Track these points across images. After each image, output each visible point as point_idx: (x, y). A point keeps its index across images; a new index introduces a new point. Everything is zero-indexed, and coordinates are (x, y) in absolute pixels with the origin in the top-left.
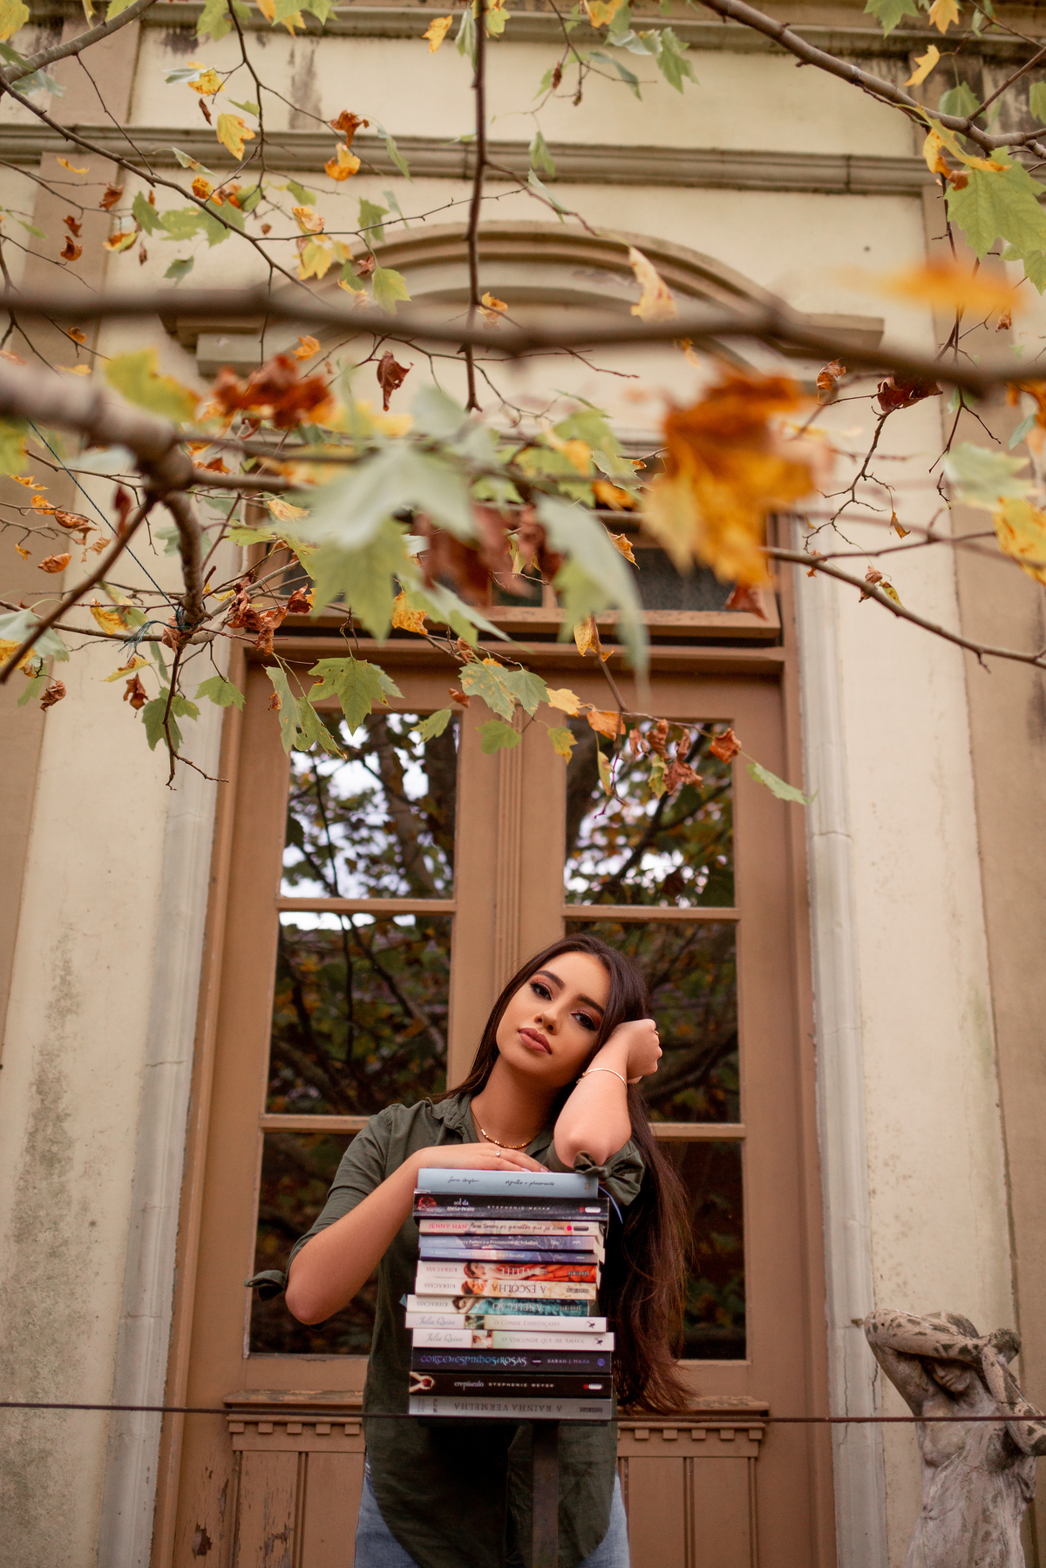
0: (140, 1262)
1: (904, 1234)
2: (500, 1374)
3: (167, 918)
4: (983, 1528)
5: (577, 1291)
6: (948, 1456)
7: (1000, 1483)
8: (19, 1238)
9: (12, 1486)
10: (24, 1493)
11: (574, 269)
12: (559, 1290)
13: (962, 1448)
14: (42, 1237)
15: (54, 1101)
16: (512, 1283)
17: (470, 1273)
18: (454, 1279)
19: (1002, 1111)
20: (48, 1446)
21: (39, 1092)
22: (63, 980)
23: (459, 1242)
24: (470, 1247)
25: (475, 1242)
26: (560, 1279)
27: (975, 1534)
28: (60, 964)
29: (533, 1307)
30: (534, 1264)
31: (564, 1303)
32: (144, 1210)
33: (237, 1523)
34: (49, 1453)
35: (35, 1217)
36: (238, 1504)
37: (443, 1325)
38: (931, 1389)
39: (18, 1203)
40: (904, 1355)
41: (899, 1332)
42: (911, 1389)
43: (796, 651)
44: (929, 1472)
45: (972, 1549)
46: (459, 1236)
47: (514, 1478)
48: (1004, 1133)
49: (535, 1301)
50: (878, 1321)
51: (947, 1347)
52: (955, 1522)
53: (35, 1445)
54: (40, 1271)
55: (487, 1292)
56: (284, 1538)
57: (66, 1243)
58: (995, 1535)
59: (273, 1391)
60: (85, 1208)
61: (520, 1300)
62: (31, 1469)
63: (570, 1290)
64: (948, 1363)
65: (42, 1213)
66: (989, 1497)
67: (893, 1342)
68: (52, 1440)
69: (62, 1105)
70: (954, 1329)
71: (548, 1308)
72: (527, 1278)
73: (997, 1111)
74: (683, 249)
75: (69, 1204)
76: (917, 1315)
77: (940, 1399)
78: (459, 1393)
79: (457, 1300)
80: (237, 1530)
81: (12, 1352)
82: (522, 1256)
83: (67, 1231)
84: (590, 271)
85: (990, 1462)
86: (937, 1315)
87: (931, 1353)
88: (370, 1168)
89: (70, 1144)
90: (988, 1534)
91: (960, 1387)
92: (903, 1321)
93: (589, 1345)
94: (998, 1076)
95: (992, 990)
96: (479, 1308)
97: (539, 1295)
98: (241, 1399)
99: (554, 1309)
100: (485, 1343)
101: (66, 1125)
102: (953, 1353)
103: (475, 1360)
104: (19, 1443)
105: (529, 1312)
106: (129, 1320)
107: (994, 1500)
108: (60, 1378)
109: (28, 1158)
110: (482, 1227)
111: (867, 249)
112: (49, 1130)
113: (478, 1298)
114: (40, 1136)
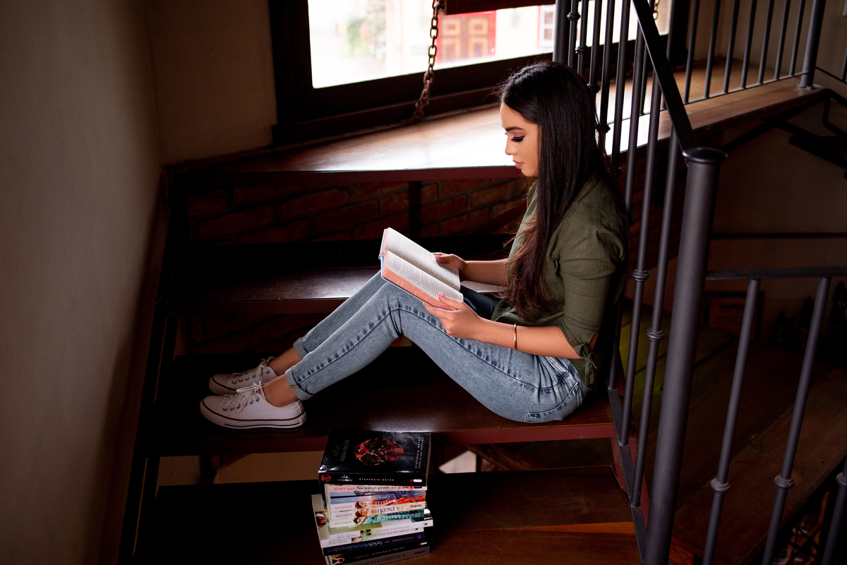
5: (415, 506)
12: (407, 507)
16: (382, 508)
17: (359, 507)
26: (406, 502)
49: (396, 514)
55: (368, 514)
61: (389, 515)
63: (412, 506)
71: (404, 516)
72: (389, 504)
78: (357, 560)
103: (356, 546)
113: (366, 517)
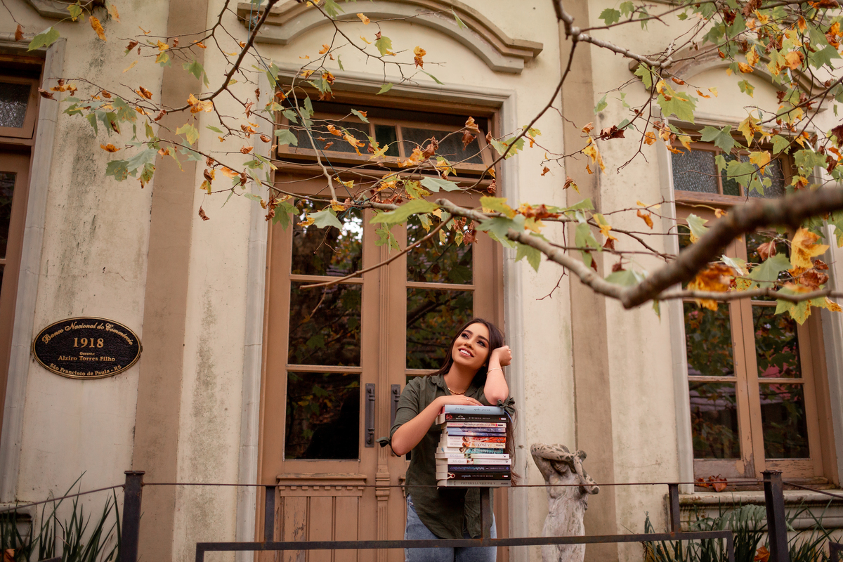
0: (248, 424)
1: (537, 414)
2: (476, 473)
3: (251, 284)
4: (572, 519)
5: (501, 446)
6: (560, 495)
7: (578, 503)
8: (196, 415)
9: (199, 512)
10: (204, 514)
11: (416, 8)
12: (494, 445)
13: (565, 492)
14: (205, 415)
15: (207, 360)
16: (478, 443)
17: (464, 440)
18: (460, 442)
19: (574, 368)
20: (213, 496)
21: (201, 356)
22: (208, 309)
23: (460, 430)
24: (464, 431)
25: (466, 430)
26: (494, 442)
27: (570, 521)
28: (207, 302)
29: (485, 451)
30: (485, 437)
31: (495, 449)
32: (248, 404)
33: (284, 524)
34: (214, 499)
35: (202, 407)
36: (284, 517)
37: (457, 457)
38: (553, 471)
39: (194, 401)
40: (545, 459)
41: (544, 451)
42: (546, 471)
43: (502, 182)
44: (552, 500)
45: (568, 526)
46: (460, 427)
47: (466, 506)
48: (574, 377)
49: (486, 449)
50: (537, 447)
51: (561, 457)
52: (562, 517)
53: (208, 496)
54: (205, 428)
55: (470, 446)
56: (302, 529)
57: (215, 417)
58: (576, 522)
59: (296, 474)
60: (222, 403)
61: (481, 449)
62: (207, 505)
63: (496, 445)
64: (559, 462)
65: (205, 405)
66: (575, 508)
67: (542, 455)
68: (214, 494)
69: (211, 361)
70: (563, 450)
72: (483, 442)
73: (572, 368)
74: (463, 4)
75: (216, 401)
76: (550, 445)
77: (556, 475)
78: (463, 479)
79: (461, 449)
80: (284, 526)
81: (196, 460)
82: (482, 434)
83: (215, 412)
84: (423, 10)
85: (575, 496)
86: (557, 445)
87: (556, 459)
88: (414, 400)
89: (215, 377)
90: (574, 521)
91: (564, 470)
92: (546, 447)
93: (503, 463)
94: (573, 355)
95: (572, 322)
96: (468, 452)
97: (487, 447)
98: (284, 477)
99: (492, 451)
100: (471, 463)
101: (213, 369)
102: (564, 459)
103: (468, 468)
104: (201, 495)
105: (484, 453)
106: (244, 447)
107: (576, 510)
108: (216, 470)
109: (197, 383)
110: (468, 425)
111: (534, 8)
112: (206, 372)
113: (467, 448)
114: (202, 374)
